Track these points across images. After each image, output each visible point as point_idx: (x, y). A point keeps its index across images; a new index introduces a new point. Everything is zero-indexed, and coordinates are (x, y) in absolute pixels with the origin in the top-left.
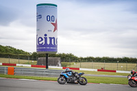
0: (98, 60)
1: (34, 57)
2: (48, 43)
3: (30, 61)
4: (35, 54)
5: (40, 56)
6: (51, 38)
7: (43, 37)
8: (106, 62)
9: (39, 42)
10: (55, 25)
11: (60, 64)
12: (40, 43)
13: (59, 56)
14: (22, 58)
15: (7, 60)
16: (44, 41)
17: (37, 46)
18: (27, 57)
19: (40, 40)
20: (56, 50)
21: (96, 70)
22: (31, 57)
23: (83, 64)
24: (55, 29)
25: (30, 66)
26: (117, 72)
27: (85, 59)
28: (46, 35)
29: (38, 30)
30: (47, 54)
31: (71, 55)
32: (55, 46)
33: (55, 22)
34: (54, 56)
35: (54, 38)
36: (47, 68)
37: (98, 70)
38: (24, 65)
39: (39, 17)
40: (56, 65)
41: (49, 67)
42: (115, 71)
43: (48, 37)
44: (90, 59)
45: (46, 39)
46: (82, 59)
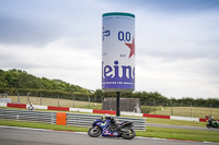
0: (201, 103)
1: (97, 97)
2: (121, 75)
3: (92, 104)
4: (98, 92)
5: (107, 95)
6: (124, 68)
7: (112, 65)
8: (214, 107)
9: (105, 73)
10: (132, 46)
11: (138, 109)
12: (108, 75)
13: (138, 95)
14: (78, 98)
15: (55, 102)
16: (113, 73)
17: (103, 80)
18: (86, 96)
19: (107, 69)
20: (133, 87)
21: (197, 120)
22: (92, 96)
23: (176, 109)
24: (132, 53)
25: (91, 111)
27: (180, 101)
28: (116, 62)
29: (104, 54)
30: (118, 93)
31: (156, 94)
32: (132, 80)
33: (131, 42)
34: (129, 95)
35: (129, 67)
36: (118, 114)
37: (201, 120)
38: (82, 110)
39: (107, 33)
40: (132, 111)
41: (122, 113)
43: (120, 65)
44: (187, 102)
45: (117, 68)
46: (174, 100)
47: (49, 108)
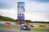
0: (39, 22)
1: (16, 21)
2: (21, 16)
3: (15, 22)
5: (18, 20)
6: (22, 15)
8: (42, 23)
9: (18, 16)
10: (24, 10)
12: (19, 16)
13: (25, 21)
14: (12, 21)
15: (7, 22)
16: (20, 15)
17: (18, 17)
18: (14, 21)
20: (24, 19)
21: (38, 26)
22: (15, 21)
23: (34, 24)
24: (24, 11)
25: (15, 24)
26: (46, 27)
27: (35, 22)
28: (21, 13)
29: (18, 11)
30: (21, 20)
32: (24, 17)
33: (24, 9)
34: (23, 21)
35: (23, 14)
37: (39, 26)
38: (13, 24)
39: (18, 7)
41: (22, 24)
42: (45, 27)
44: (36, 22)
46: (33, 22)
47: (5, 23)
